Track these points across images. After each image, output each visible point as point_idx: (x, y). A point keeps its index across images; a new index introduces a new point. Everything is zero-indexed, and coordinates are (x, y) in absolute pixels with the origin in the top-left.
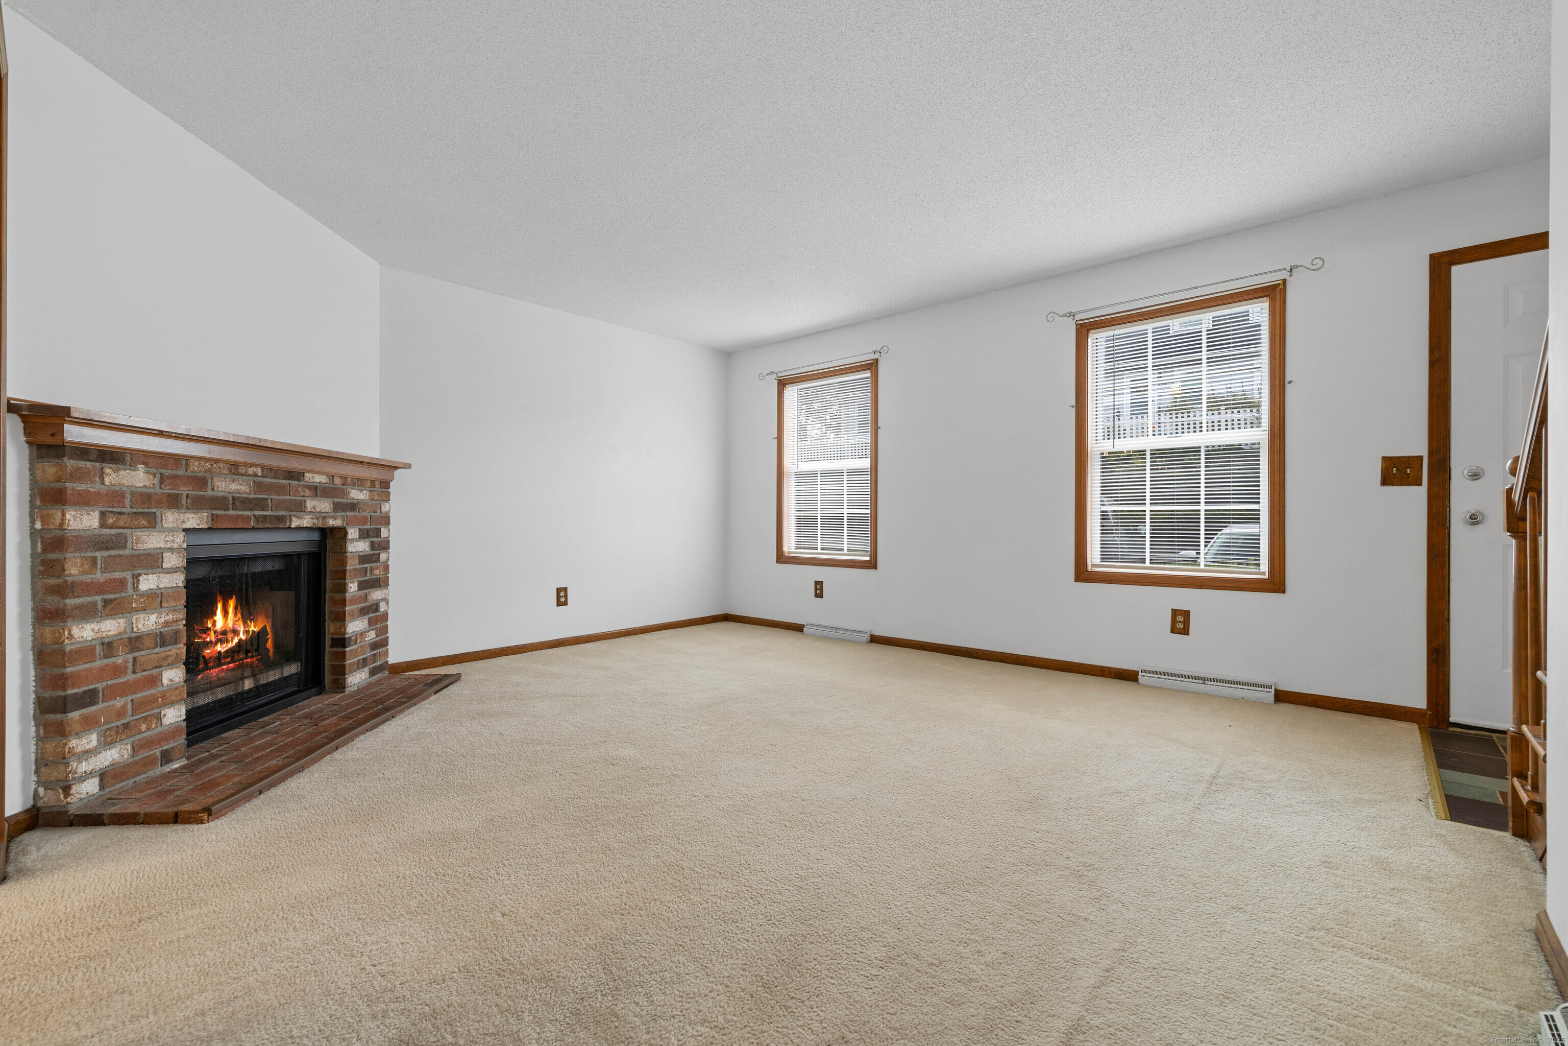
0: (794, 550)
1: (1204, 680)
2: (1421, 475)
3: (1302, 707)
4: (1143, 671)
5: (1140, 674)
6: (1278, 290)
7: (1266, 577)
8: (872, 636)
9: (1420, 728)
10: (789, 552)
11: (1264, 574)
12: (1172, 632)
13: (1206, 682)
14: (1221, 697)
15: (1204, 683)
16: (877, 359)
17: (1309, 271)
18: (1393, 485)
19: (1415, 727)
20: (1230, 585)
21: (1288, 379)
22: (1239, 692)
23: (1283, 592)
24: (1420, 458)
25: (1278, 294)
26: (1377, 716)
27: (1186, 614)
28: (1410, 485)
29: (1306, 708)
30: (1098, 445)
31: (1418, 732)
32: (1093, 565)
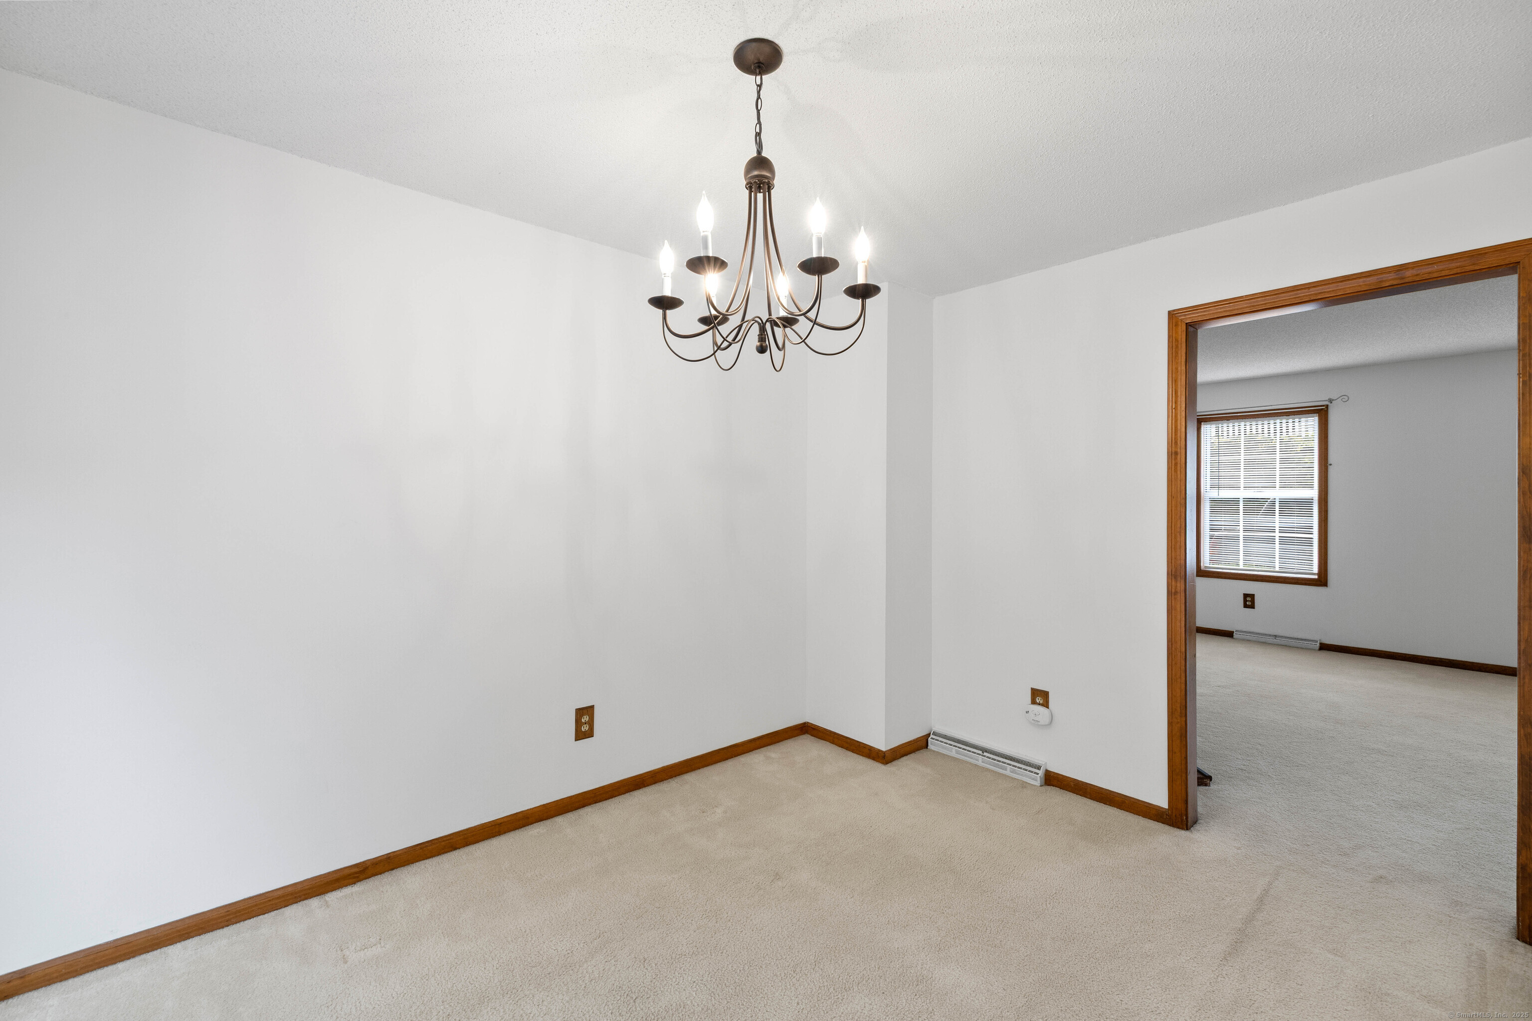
0: (1208, 565)
8: (1321, 644)
10: (1206, 567)
16: (1327, 405)
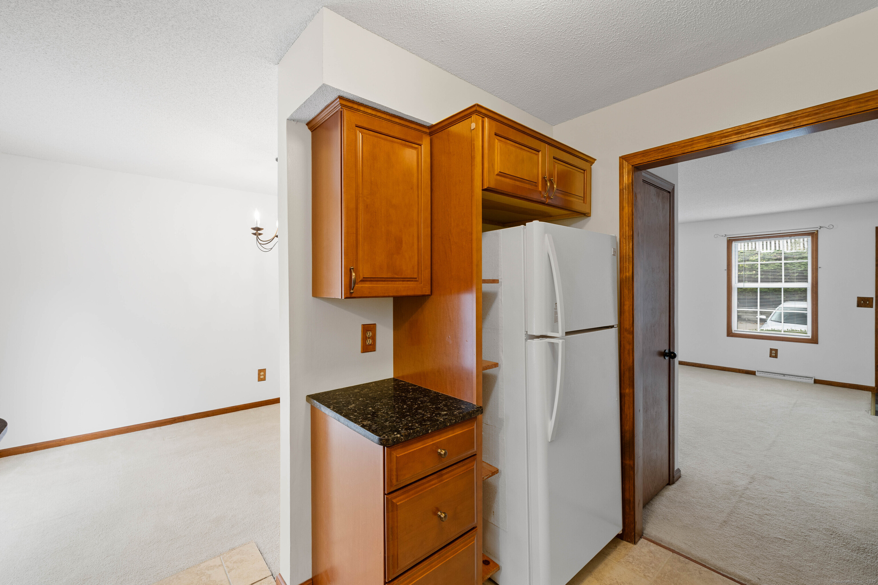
1: (784, 375)
2: (873, 304)
3: (825, 385)
4: (757, 371)
5: (757, 372)
6: (815, 234)
7: (810, 338)
9: (872, 393)
11: (809, 336)
12: (770, 357)
13: (785, 376)
14: (792, 381)
15: (784, 376)
17: (828, 229)
18: (862, 307)
19: (870, 393)
20: (795, 340)
21: (819, 266)
22: (799, 380)
23: (817, 343)
24: (872, 298)
25: (815, 235)
26: (855, 389)
27: (776, 350)
28: (868, 307)
29: (827, 386)
30: (736, 285)
31: (871, 394)
32: (735, 331)
